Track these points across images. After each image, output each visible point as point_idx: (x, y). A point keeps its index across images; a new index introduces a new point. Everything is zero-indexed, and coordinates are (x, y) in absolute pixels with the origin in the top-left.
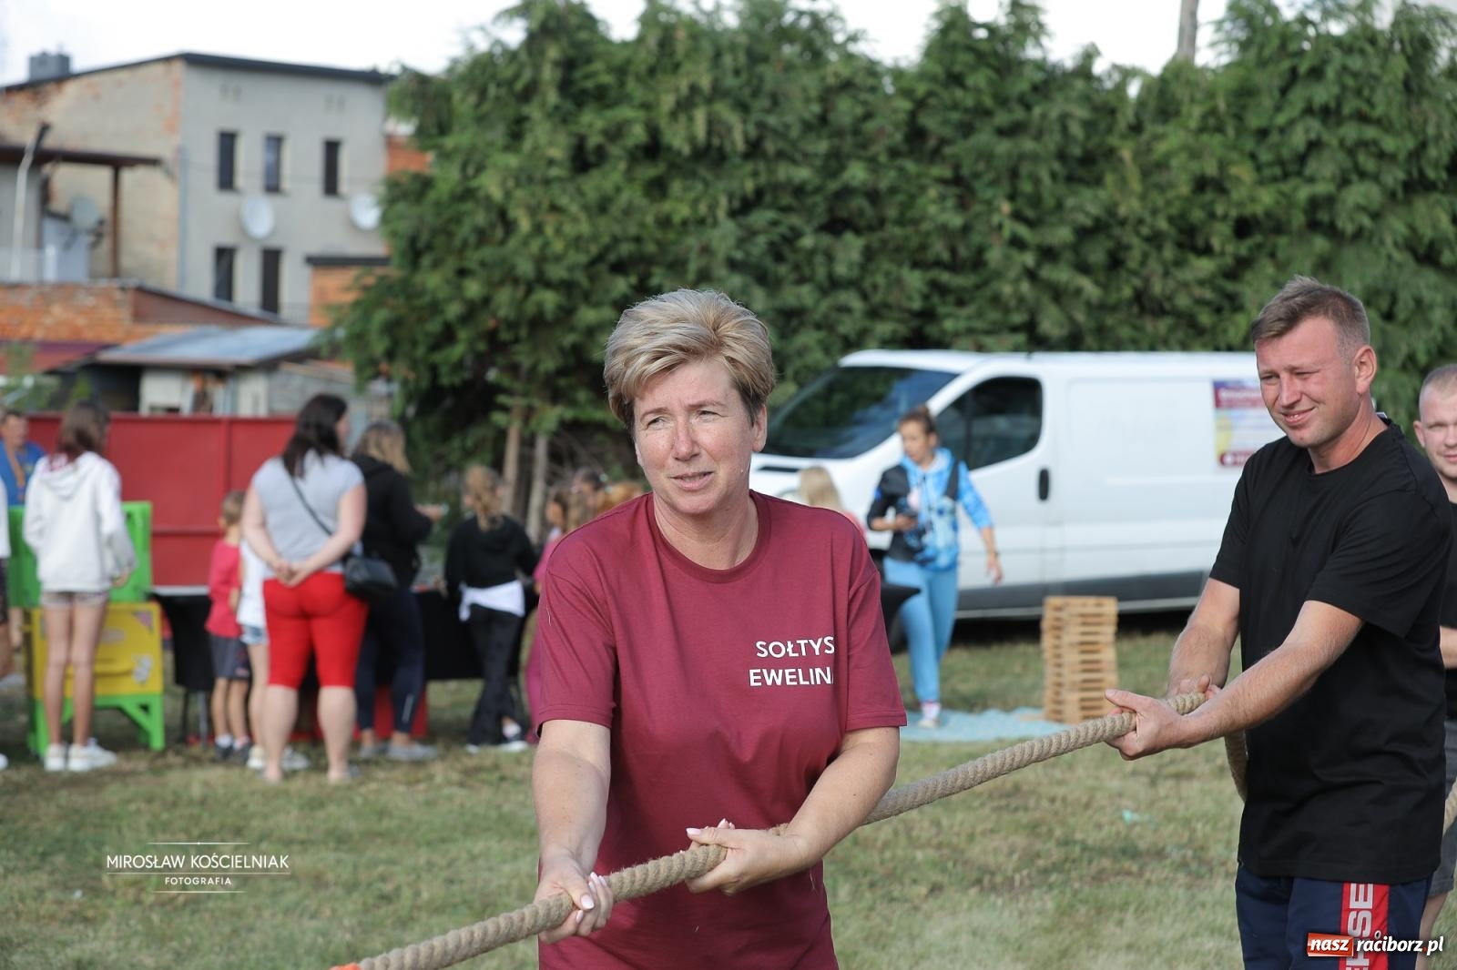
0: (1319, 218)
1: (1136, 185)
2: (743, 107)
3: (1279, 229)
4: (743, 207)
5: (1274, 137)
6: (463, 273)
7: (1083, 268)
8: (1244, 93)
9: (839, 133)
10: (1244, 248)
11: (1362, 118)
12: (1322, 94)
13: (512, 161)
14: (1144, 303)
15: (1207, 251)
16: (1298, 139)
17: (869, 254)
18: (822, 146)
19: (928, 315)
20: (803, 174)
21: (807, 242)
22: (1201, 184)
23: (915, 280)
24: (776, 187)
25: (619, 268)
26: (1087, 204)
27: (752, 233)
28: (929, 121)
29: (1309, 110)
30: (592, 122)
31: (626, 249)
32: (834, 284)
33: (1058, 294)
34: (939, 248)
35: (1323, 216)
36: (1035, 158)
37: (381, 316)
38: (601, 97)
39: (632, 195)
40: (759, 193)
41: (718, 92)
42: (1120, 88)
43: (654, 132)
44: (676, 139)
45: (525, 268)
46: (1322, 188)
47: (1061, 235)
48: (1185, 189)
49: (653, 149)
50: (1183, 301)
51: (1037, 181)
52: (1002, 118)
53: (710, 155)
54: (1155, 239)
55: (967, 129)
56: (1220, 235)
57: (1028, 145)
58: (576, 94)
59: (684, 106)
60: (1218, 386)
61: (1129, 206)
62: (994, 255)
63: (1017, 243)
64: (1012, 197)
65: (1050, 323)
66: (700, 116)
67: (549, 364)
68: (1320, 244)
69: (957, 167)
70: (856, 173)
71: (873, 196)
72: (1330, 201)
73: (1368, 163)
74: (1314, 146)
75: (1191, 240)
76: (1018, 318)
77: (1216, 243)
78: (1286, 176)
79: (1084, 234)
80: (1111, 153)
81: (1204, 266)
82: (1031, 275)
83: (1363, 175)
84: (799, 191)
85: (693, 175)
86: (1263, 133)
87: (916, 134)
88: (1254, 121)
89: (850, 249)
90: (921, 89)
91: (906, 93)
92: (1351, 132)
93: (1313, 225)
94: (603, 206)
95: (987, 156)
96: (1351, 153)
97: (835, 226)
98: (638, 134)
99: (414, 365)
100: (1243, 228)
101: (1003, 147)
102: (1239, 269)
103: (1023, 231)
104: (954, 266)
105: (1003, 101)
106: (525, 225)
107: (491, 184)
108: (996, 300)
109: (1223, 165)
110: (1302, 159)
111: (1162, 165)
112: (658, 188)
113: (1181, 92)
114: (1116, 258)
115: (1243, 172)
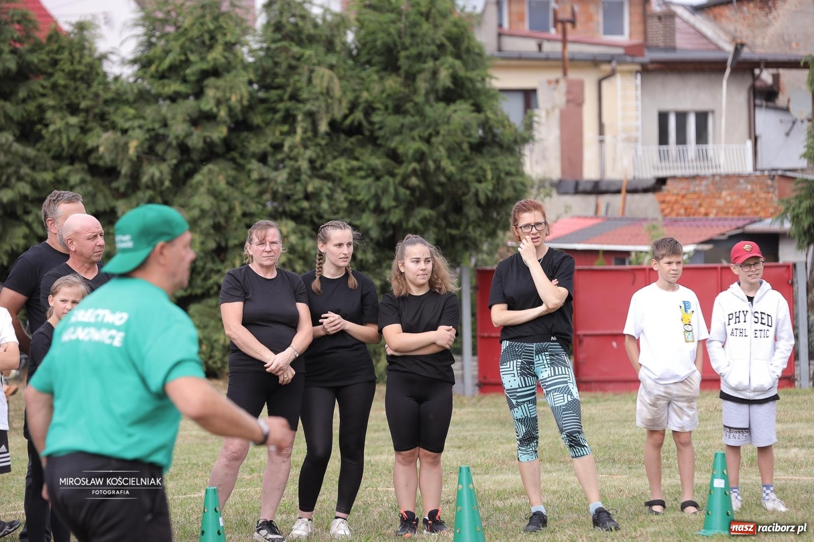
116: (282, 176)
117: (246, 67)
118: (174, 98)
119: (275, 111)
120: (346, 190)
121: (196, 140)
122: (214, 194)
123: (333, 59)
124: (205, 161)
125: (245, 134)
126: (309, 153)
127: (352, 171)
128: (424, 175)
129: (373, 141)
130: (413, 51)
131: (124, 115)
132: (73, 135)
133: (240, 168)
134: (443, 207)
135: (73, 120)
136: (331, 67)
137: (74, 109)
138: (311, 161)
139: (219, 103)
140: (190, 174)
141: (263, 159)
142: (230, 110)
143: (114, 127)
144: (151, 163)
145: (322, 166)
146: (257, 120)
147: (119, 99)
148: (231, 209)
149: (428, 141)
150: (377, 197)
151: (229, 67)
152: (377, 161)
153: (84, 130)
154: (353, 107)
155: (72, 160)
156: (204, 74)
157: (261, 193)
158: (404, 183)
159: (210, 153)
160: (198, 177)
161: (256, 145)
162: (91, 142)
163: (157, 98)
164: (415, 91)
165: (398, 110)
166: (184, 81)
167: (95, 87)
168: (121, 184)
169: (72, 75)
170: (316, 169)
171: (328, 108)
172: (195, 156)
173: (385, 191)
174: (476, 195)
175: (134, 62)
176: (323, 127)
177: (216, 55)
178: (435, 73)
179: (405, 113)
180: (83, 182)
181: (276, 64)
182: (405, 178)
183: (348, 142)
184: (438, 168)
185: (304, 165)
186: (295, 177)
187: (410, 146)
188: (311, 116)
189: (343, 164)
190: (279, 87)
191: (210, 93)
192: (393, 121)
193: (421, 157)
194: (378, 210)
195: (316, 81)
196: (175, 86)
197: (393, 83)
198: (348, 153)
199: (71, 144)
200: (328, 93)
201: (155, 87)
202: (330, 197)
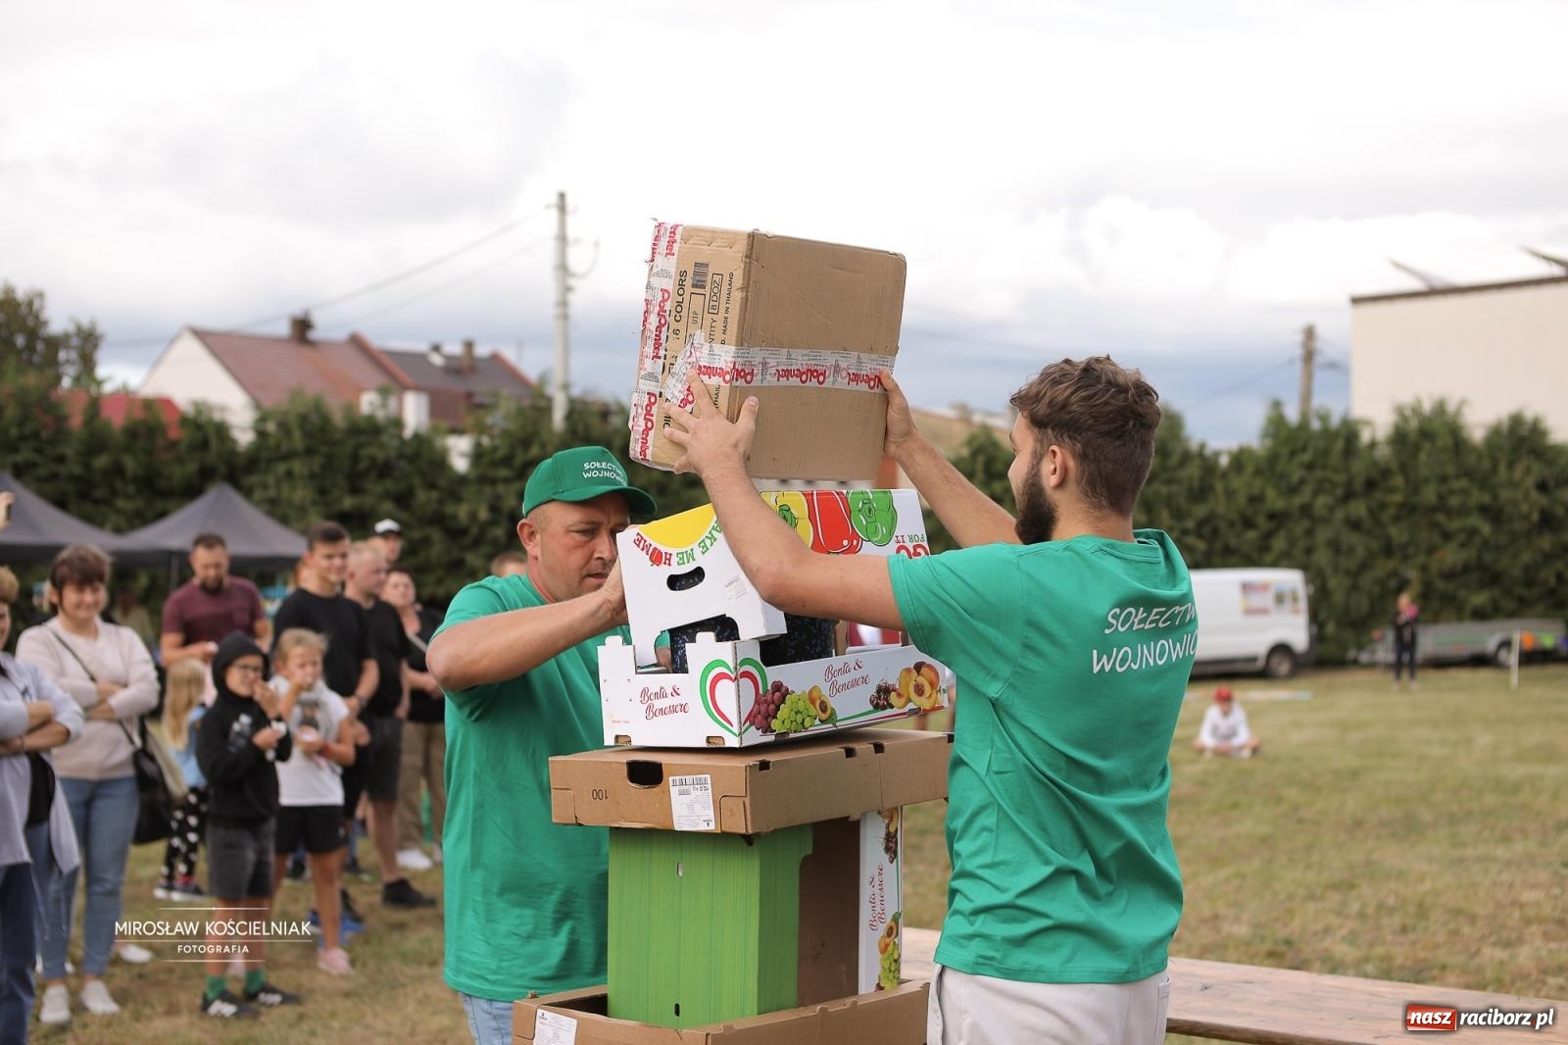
0: (1306, 510)
1: (1222, 499)
3: (1288, 517)
10: (1271, 525)
11: (1325, 467)
12: (1306, 457)
15: (1255, 527)
16: (1295, 478)
22: (1252, 499)
26: (1200, 511)
29: (1301, 465)
46: (1306, 498)
47: (1190, 524)
48: (1244, 502)
50: (1244, 548)
54: (1231, 524)
56: (1261, 520)
57: (1175, 488)
61: (1220, 510)
68: (1306, 523)
72: (1310, 504)
73: (1326, 487)
74: (1302, 482)
75: (1248, 523)
77: (1259, 524)
78: (1290, 494)
79: (1201, 524)
80: (1211, 489)
81: (1254, 533)
83: (1324, 493)
86: (1280, 475)
88: (1277, 471)
92: (1319, 474)
93: (1303, 515)
96: (1319, 483)
100: (1272, 516)
102: (1268, 536)
109: (1262, 490)
110: (1298, 486)
111: (1234, 492)
113: (1246, 460)
114: (1215, 533)
115: (1271, 493)
131: (470, 492)
132: (434, 505)
135: (434, 494)
137: (433, 487)
153: (443, 502)
155: (434, 523)
169: (429, 463)
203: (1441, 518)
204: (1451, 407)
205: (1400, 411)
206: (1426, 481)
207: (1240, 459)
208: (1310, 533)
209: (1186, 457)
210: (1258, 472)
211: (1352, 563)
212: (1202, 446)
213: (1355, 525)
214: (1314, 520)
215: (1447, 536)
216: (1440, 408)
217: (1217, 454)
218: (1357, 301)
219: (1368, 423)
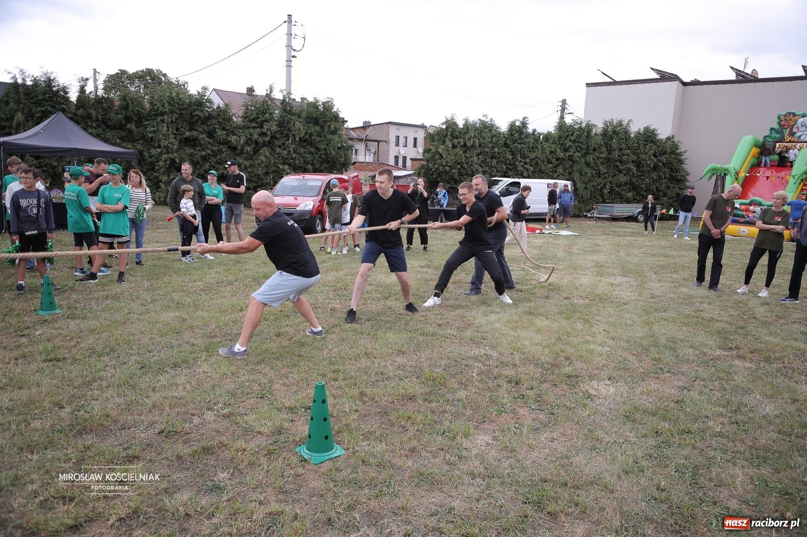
0: (570, 158)
1: (540, 152)
2: (479, 139)
3: (564, 160)
4: (479, 155)
5: (564, 145)
6: (435, 164)
7: (531, 166)
8: (560, 137)
9: (493, 143)
10: (558, 163)
11: (579, 142)
12: (573, 138)
13: (443, 147)
14: (541, 171)
15: (552, 163)
16: (568, 145)
17: (497, 162)
18: (491, 145)
19: (506, 172)
20: (487, 150)
21: (488, 160)
22: (551, 152)
23: (504, 167)
24: (484, 151)
25: (458, 164)
26: (533, 156)
27: (479, 158)
28: (508, 142)
29: (570, 141)
30: (456, 141)
31: (459, 161)
32: (492, 167)
33: (527, 170)
34: (508, 162)
35: (571, 158)
36: (524, 148)
37: (423, 171)
38: (457, 137)
39: (461, 152)
40: (481, 152)
41: (475, 137)
42: (539, 137)
43: (465, 143)
44: (468, 144)
45: (444, 164)
46: (570, 153)
47: (528, 160)
48: (548, 153)
49: (465, 145)
50: (547, 171)
51: (524, 151)
52: (519, 141)
53: (473, 146)
54: (543, 161)
55: (514, 143)
56: (554, 161)
57: (523, 146)
58: (454, 137)
59: (470, 139)
60: (548, 184)
61: (540, 155)
62: (517, 163)
63: (521, 161)
64: (520, 154)
65: (525, 174)
66: (472, 140)
67: (447, 178)
68: (570, 163)
69: (512, 149)
70: (496, 150)
71: (499, 153)
72: (572, 155)
73: (579, 150)
74: (570, 146)
75: (549, 162)
76: (520, 173)
77: (553, 162)
78: (565, 151)
79: (531, 160)
80: (537, 147)
81: (551, 165)
82: (522, 166)
83: (578, 152)
84: (487, 152)
85: (470, 150)
86: (562, 144)
87: (505, 144)
88: (561, 142)
89: (495, 161)
90: (507, 136)
91: (505, 137)
92: (577, 144)
93: (569, 160)
94: (456, 154)
95: (517, 148)
96: (576, 148)
97: (492, 158)
98: (462, 143)
99: (427, 178)
100: (558, 159)
101: (519, 146)
102: (556, 167)
103: (522, 160)
104: (511, 165)
105: (520, 139)
106: (445, 157)
107: (440, 150)
108: (517, 170)
109: (555, 149)
110: (568, 148)
111: (545, 149)
112: (465, 152)
113: (549, 137)
114: (537, 164)
115: (558, 150)
116: (285, 152)
117: (275, 121)
118: (254, 128)
119: (283, 134)
120: (303, 157)
121: (261, 140)
122: (266, 157)
123: (300, 120)
124: (263, 147)
125: (274, 140)
126: (293, 146)
127: (305, 152)
128: (326, 154)
129: (311, 144)
130: (324, 119)
131: (239, 132)
132: (224, 136)
133: (273, 149)
134: (330, 164)
135: (224, 132)
136: (300, 122)
137: (224, 129)
138: (294, 149)
139: (267, 130)
140: (258, 150)
141: (280, 147)
142: (271, 132)
143: (236, 135)
144: (247, 146)
145: (297, 150)
146: (278, 136)
147: (238, 127)
148: (270, 161)
149: (327, 145)
150: (312, 160)
151: (271, 120)
152: (312, 150)
153: (227, 136)
154: (306, 134)
155: (223, 144)
156: (263, 121)
157: (279, 157)
158: (320, 157)
159: (264, 144)
160: (261, 151)
161: (277, 143)
162: (229, 139)
163: (249, 128)
164: (324, 131)
165: (319, 135)
166: (257, 123)
167: (231, 123)
168: (238, 151)
169: (224, 119)
170: (295, 152)
171: (299, 134)
172: (260, 145)
173: (315, 158)
174: (340, 162)
175: (242, 117)
176: (297, 139)
177: (267, 115)
178: (329, 126)
179: (321, 137)
180: (226, 150)
181: (284, 120)
182: (321, 155)
183: (304, 144)
184: (330, 153)
185: (292, 150)
186: (289, 153)
187: (322, 146)
188: (294, 135)
189: (302, 150)
190: (285, 127)
191: (265, 127)
192: (318, 139)
193: (325, 149)
194: (312, 164)
195: (296, 126)
196: (254, 125)
197: (317, 128)
198: (304, 147)
199: (223, 139)
200: (299, 129)
201: (249, 124)
202: (298, 159)
203: (619, 164)
204: (625, 123)
205: (605, 123)
206: (614, 150)
207: (547, 137)
208: (571, 166)
209: (528, 135)
210: (554, 143)
211: (586, 179)
212: (534, 131)
213: (588, 165)
214: (573, 162)
215: (620, 172)
216: (620, 123)
217: (540, 134)
218: (588, 85)
219: (594, 126)
